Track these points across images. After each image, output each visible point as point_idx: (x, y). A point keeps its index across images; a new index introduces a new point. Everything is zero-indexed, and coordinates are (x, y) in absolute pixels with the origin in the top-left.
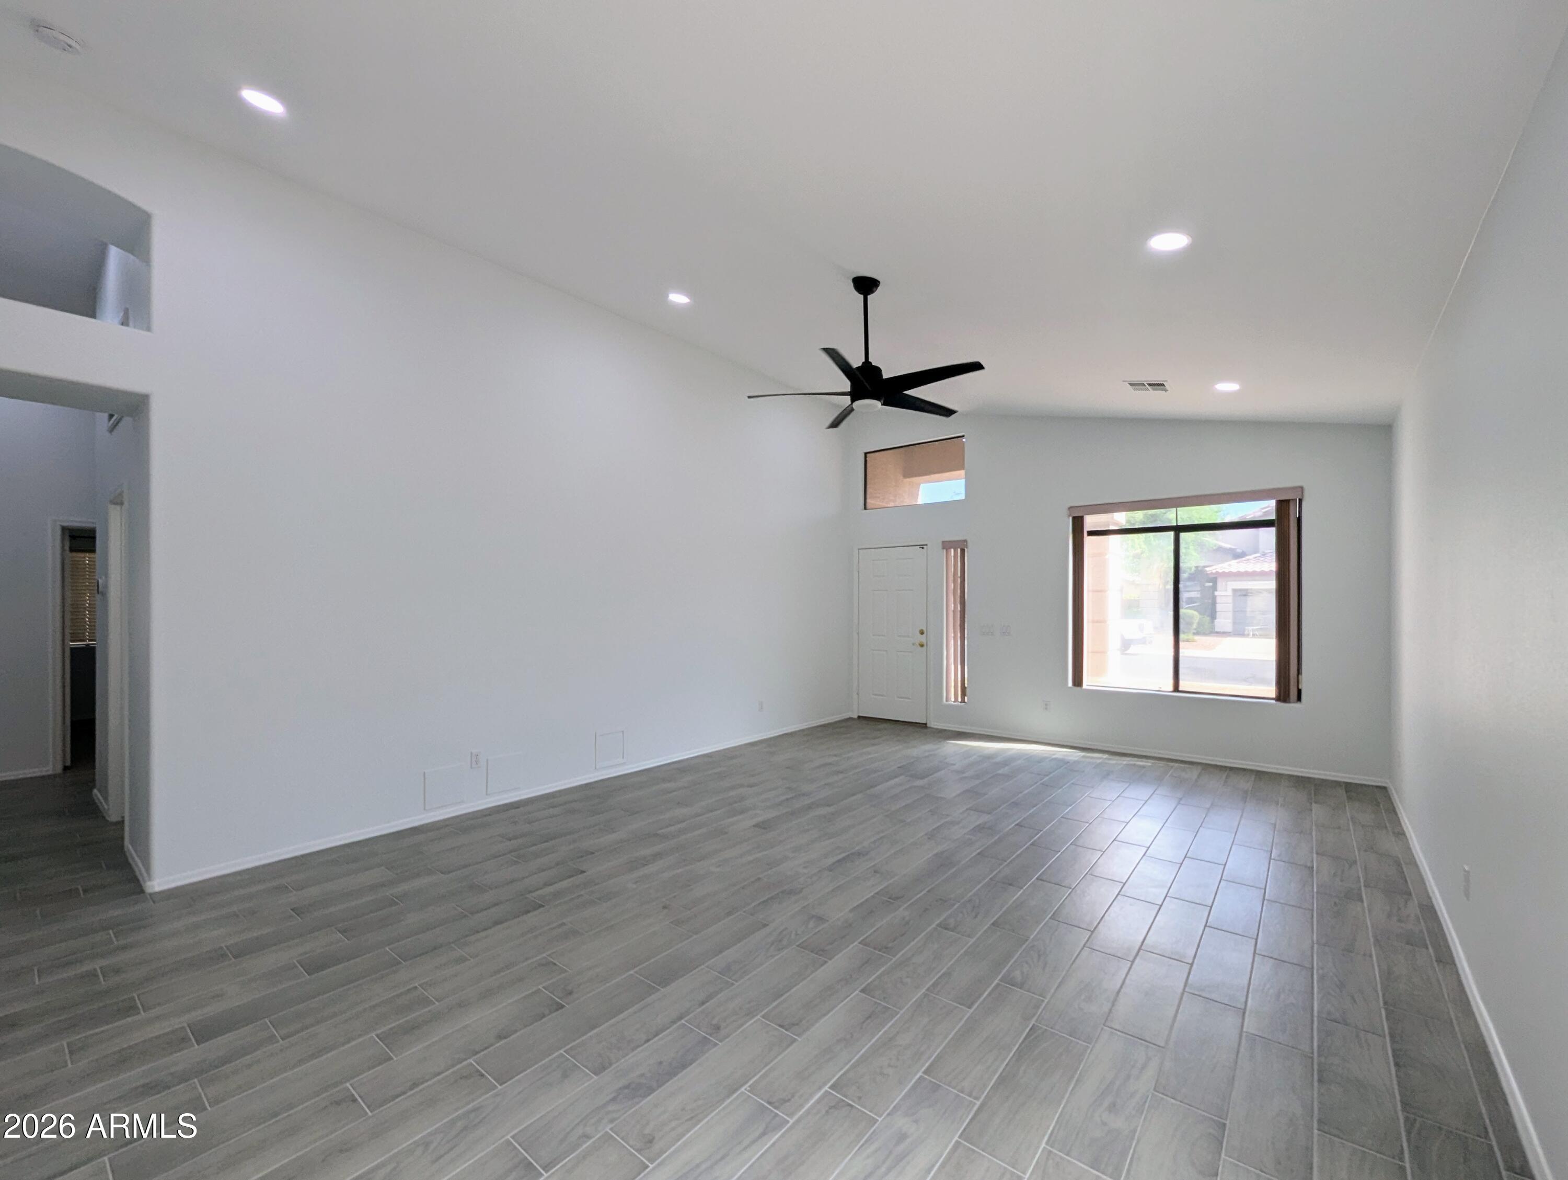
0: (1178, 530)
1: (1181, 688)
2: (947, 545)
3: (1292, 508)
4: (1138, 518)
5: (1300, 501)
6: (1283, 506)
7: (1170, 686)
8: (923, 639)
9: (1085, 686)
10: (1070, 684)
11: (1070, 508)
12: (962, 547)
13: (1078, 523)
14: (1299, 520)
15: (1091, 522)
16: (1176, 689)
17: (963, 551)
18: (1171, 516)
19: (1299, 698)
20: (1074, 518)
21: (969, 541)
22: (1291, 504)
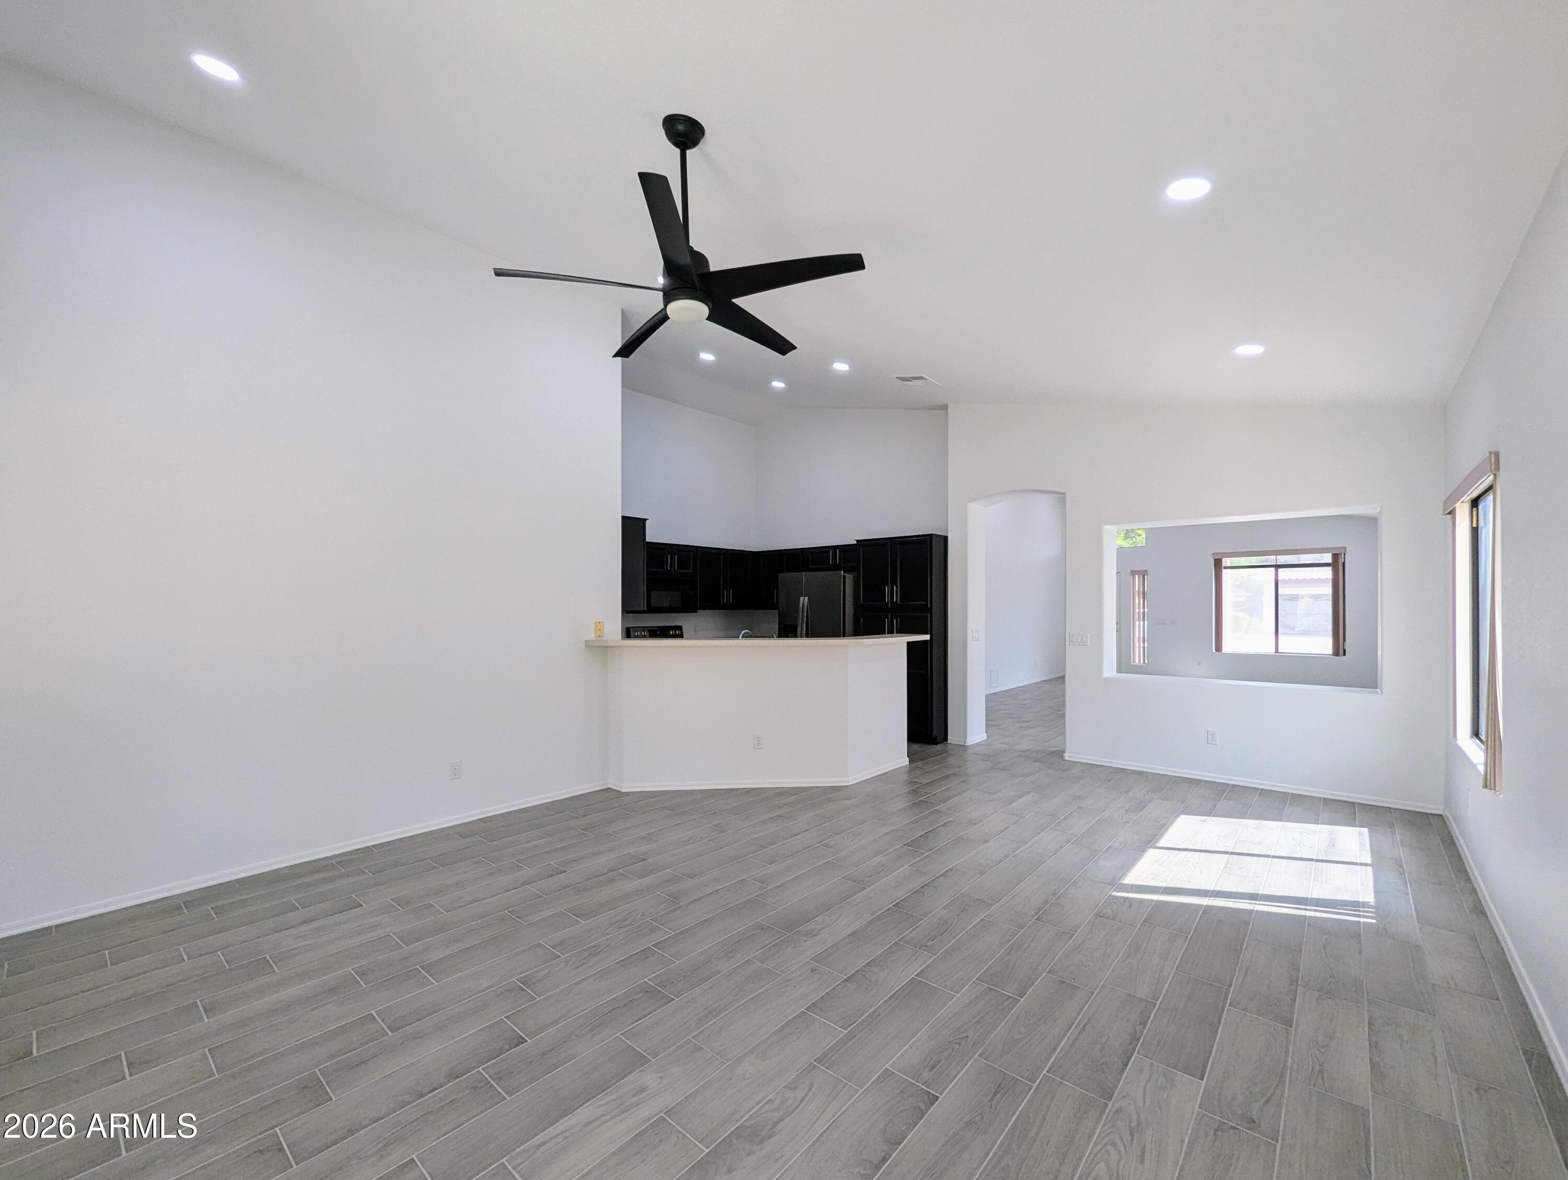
0: (1277, 567)
1: (1279, 651)
2: (1133, 573)
3: (1340, 558)
4: (1254, 560)
5: (1344, 554)
6: (1335, 557)
7: (1273, 650)
9: (1223, 652)
10: (1214, 651)
11: (1213, 554)
12: (1143, 574)
13: (1218, 564)
14: (1344, 564)
16: (1277, 651)
17: (1144, 576)
18: (1271, 559)
19: (1344, 654)
20: (1215, 559)
21: (1148, 571)
22: (1340, 555)
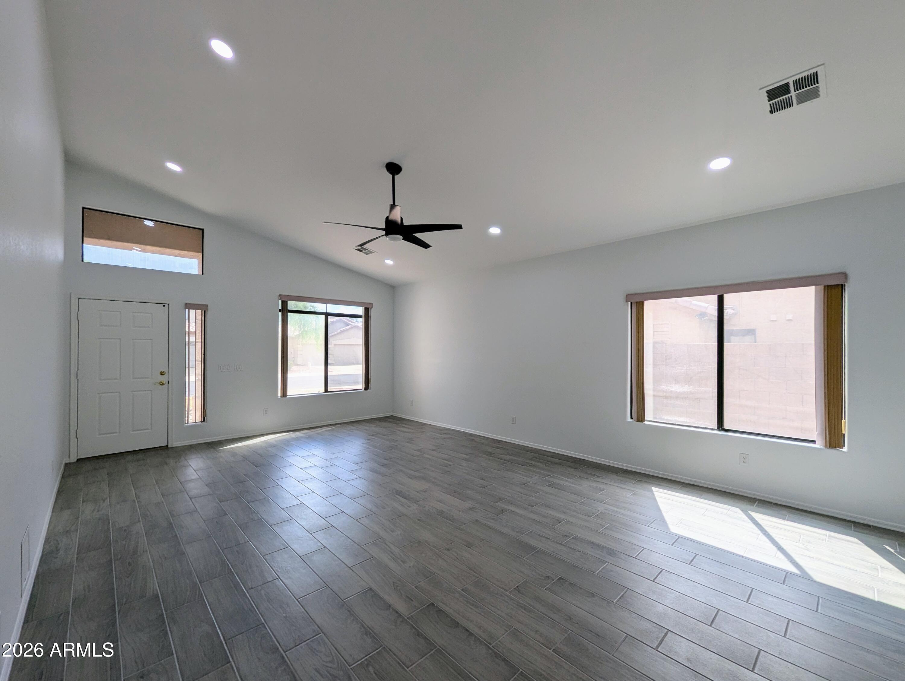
0: (327, 315)
1: (328, 390)
2: (189, 307)
5: (371, 308)
6: (367, 311)
7: (322, 390)
8: (164, 379)
9: (287, 396)
10: (279, 397)
12: (204, 309)
13: (284, 304)
15: (291, 305)
16: (326, 390)
17: (204, 312)
20: (282, 301)
